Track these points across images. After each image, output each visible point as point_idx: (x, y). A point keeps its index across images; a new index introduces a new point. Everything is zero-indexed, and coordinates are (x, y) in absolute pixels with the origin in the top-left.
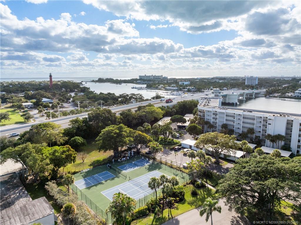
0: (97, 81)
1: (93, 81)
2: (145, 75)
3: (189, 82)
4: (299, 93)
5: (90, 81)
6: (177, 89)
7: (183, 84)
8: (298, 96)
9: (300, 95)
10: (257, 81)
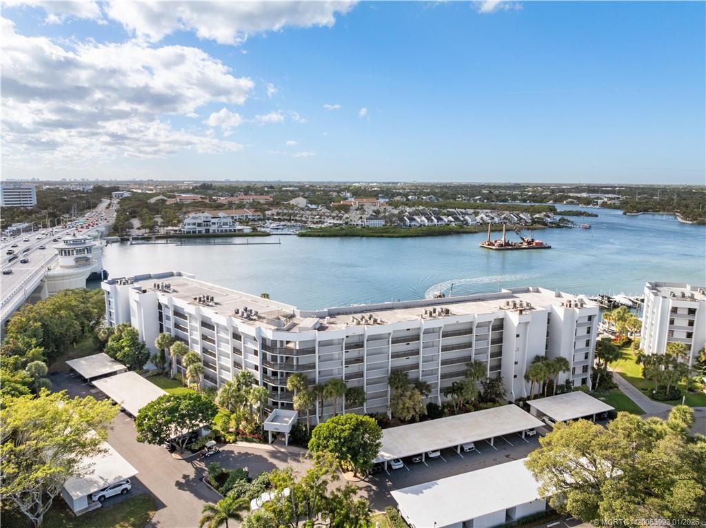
4: (194, 224)
8: (194, 232)
9: (198, 229)
10: (35, 194)
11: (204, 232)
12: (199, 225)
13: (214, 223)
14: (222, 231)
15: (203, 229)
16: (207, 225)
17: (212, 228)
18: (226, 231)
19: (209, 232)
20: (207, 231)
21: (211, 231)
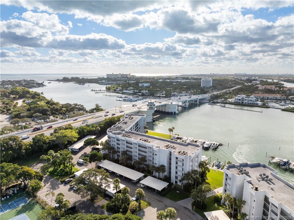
0: (62, 80)
1: (58, 80)
2: (113, 73)
3: (149, 84)
4: (238, 99)
5: (55, 80)
6: (132, 93)
7: (143, 85)
8: (237, 102)
9: (239, 101)
10: (212, 83)
11: (241, 103)
12: (240, 100)
13: (246, 100)
14: (249, 103)
15: (241, 102)
16: (243, 100)
17: (245, 102)
18: (250, 103)
19: (243, 103)
20: (242, 102)
21: (244, 103)
